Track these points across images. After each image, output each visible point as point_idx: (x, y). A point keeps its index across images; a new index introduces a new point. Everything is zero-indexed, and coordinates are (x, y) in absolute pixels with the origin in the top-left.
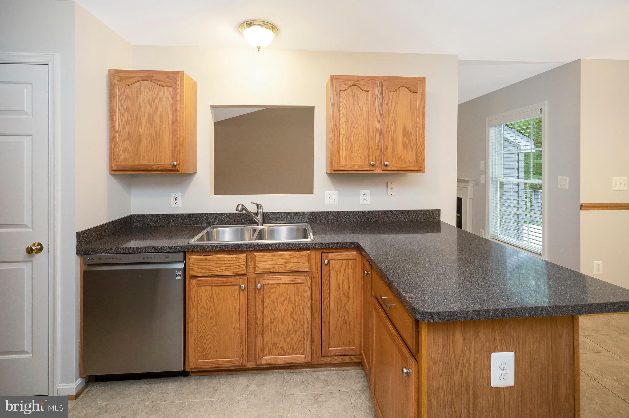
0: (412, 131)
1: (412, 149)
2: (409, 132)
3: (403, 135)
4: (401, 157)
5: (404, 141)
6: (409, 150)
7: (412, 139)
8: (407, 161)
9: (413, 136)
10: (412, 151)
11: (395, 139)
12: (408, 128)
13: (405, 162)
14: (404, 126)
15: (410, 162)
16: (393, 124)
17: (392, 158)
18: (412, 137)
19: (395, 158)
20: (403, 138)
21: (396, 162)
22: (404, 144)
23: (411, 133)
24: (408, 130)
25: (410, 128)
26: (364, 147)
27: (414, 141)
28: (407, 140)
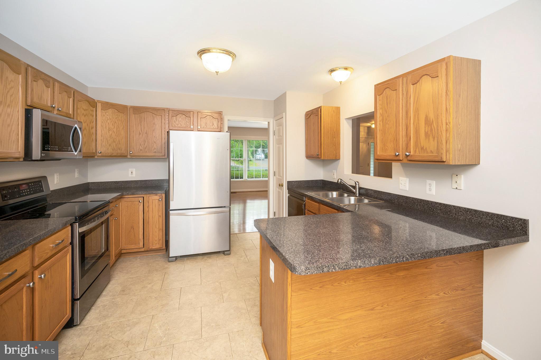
0: (434, 120)
1: (434, 138)
2: (431, 121)
3: (425, 125)
4: (423, 147)
5: (426, 131)
6: (431, 139)
7: (434, 128)
8: (429, 152)
9: (435, 124)
10: (434, 140)
11: (418, 130)
12: (430, 116)
13: (427, 153)
14: (426, 115)
15: (432, 152)
16: (416, 114)
17: (416, 149)
18: (434, 126)
19: (418, 148)
20: (425, 128)
21: (419, 153)
22: (427, 135)
23: (433, 122)
24: (430, 118)
25: (432, 116)
26: (394, 139)
27: (436, 130)
28: (429, 129)
